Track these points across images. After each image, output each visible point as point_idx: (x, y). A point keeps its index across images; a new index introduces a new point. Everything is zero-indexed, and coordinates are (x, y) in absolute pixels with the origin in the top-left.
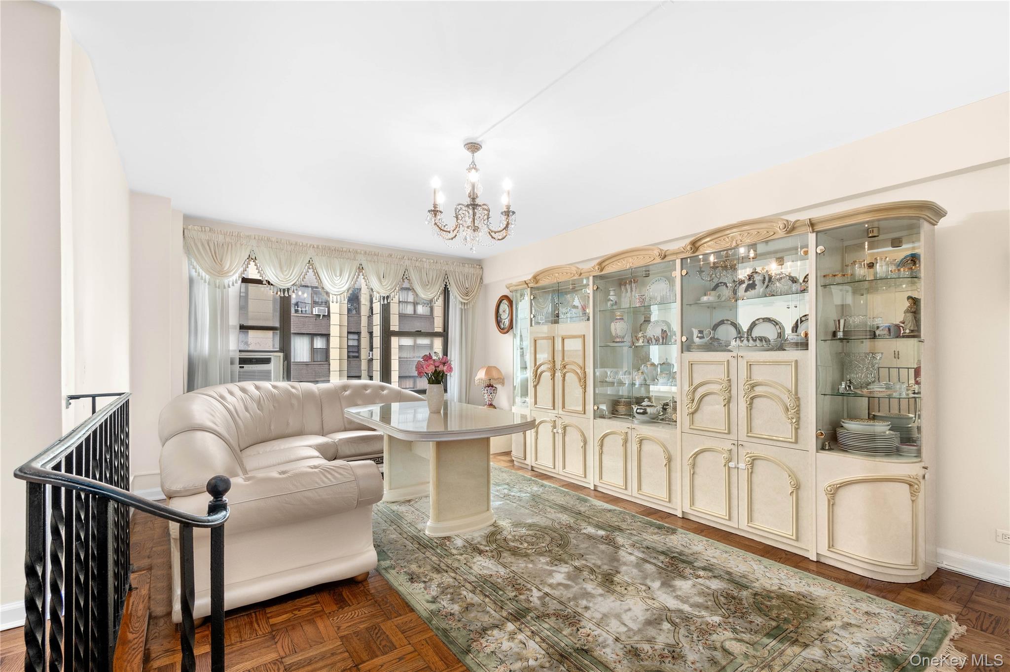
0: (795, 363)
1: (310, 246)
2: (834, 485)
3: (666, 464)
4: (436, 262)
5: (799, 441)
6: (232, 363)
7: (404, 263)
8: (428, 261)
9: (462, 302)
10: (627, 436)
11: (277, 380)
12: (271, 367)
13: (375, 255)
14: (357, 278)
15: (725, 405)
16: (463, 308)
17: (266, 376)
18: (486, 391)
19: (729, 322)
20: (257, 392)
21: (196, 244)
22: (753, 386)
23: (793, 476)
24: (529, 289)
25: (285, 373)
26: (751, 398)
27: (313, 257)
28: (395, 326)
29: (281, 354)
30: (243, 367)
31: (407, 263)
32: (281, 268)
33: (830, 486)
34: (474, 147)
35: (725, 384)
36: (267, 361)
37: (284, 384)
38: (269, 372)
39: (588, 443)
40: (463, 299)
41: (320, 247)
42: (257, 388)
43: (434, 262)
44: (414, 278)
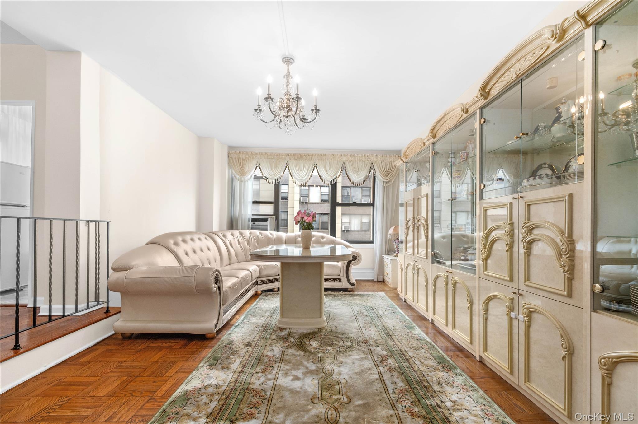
0: (569, 198)
1: (287, 155)
2: (609, 358)
3: (468, 307)
4: (364, 156)
5: (573, 294)
6: (249, 221)
7: (342, 159)
8: (358, 156)
9: (384, 182)
10: (447, 279)
11: (272, 230)
12: (268, 223)
13: (324, 155)
14: (313, 171)
15: (507, 251)
16: (385, 185)
17: (265, 228)
18: (395, 243)
19: (547, 166)
20: (249, 235)
21: (233, 161)
22: (530, 230)
23: (564, 337)
24: (404, 164)
25: (276, 227)
26: (528, 242)
27: (289, 162)
28: (339, 200)
29: (274, 217)
30: (254, 223)
31: (344, 158)
32: (271, 169)
33: (604, 358)
34: (288, 60)
35: (508, 228)
36: (266, 220)
37: (275, 233)
38: (267, 226)
39: (429, 284)
40: (384, 179)
41: (292, 155)
42: (260, 233)
43: (362, 156)
44: (349, 168)
